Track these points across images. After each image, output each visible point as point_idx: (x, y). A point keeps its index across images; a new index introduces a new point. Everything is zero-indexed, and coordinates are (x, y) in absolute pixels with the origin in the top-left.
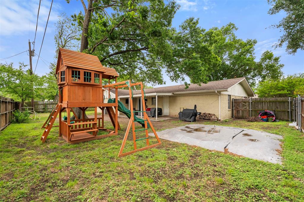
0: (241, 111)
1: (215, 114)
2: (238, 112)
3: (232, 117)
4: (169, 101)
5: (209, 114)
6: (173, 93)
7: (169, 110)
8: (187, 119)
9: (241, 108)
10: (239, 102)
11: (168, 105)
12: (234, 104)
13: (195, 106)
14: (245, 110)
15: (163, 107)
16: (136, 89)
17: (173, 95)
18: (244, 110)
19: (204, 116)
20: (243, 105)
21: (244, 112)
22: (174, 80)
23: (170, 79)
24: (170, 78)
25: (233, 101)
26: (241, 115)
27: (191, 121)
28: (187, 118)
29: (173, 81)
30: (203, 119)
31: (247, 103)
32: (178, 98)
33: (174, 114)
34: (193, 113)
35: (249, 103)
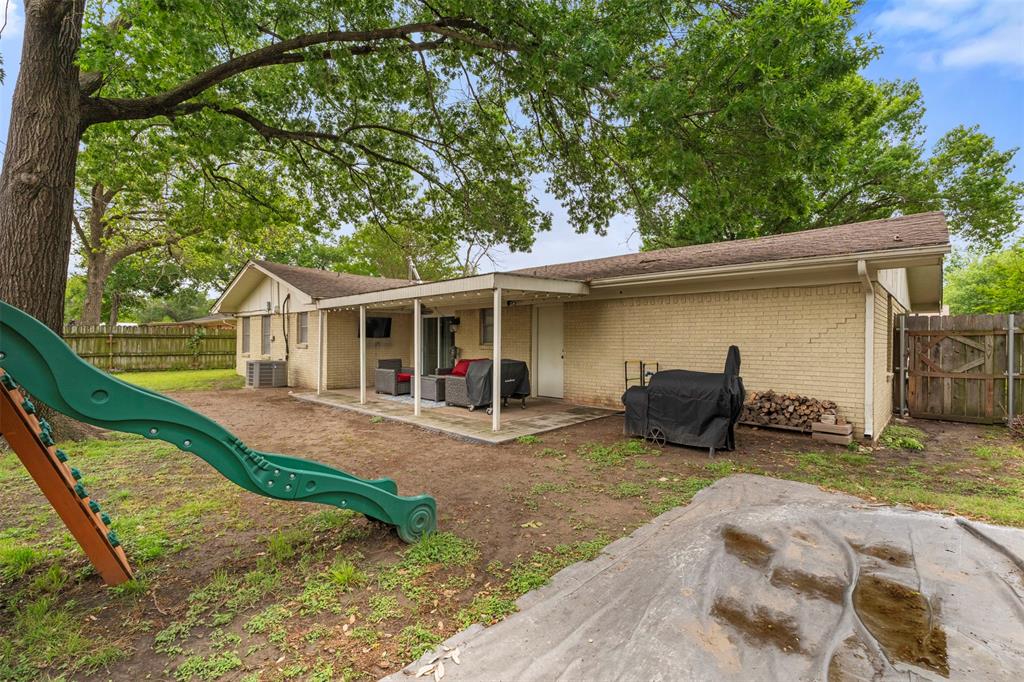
0: (947, 381)
1: (840, 402)
2: (930, 385)
3: (896, 412)
4: (566, 327)
5: (803, 402)
6: (588, 284)
7: (565, 372)
8: (682, 435)
9: (946, 367)
10: (935, 334)
11: (560, 347)
12: (907, 345)
13: (734, 354)
14: (976, 375)
15: (534, 354)
16: (418, 277)
17: (586, 292)
18: (966, 376)
19: (769, 413)
20: (964, 353)
21: (968, 385)
22: (591, 227)
23: (569, 217)
24: (571, 212)
25: (903, 329)
26: (948, 400)
27: (706, 450)
28: (682, 424)
29: (583, 230)
30: (760, 428)
31: (990, 340)
32: (613, 313)
33: (590, 394)
34: (721, 398)
35: (999, 339)
